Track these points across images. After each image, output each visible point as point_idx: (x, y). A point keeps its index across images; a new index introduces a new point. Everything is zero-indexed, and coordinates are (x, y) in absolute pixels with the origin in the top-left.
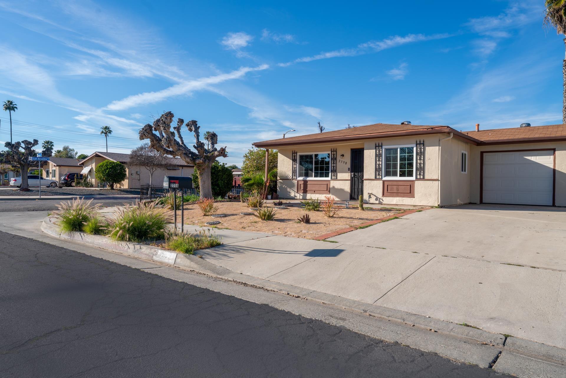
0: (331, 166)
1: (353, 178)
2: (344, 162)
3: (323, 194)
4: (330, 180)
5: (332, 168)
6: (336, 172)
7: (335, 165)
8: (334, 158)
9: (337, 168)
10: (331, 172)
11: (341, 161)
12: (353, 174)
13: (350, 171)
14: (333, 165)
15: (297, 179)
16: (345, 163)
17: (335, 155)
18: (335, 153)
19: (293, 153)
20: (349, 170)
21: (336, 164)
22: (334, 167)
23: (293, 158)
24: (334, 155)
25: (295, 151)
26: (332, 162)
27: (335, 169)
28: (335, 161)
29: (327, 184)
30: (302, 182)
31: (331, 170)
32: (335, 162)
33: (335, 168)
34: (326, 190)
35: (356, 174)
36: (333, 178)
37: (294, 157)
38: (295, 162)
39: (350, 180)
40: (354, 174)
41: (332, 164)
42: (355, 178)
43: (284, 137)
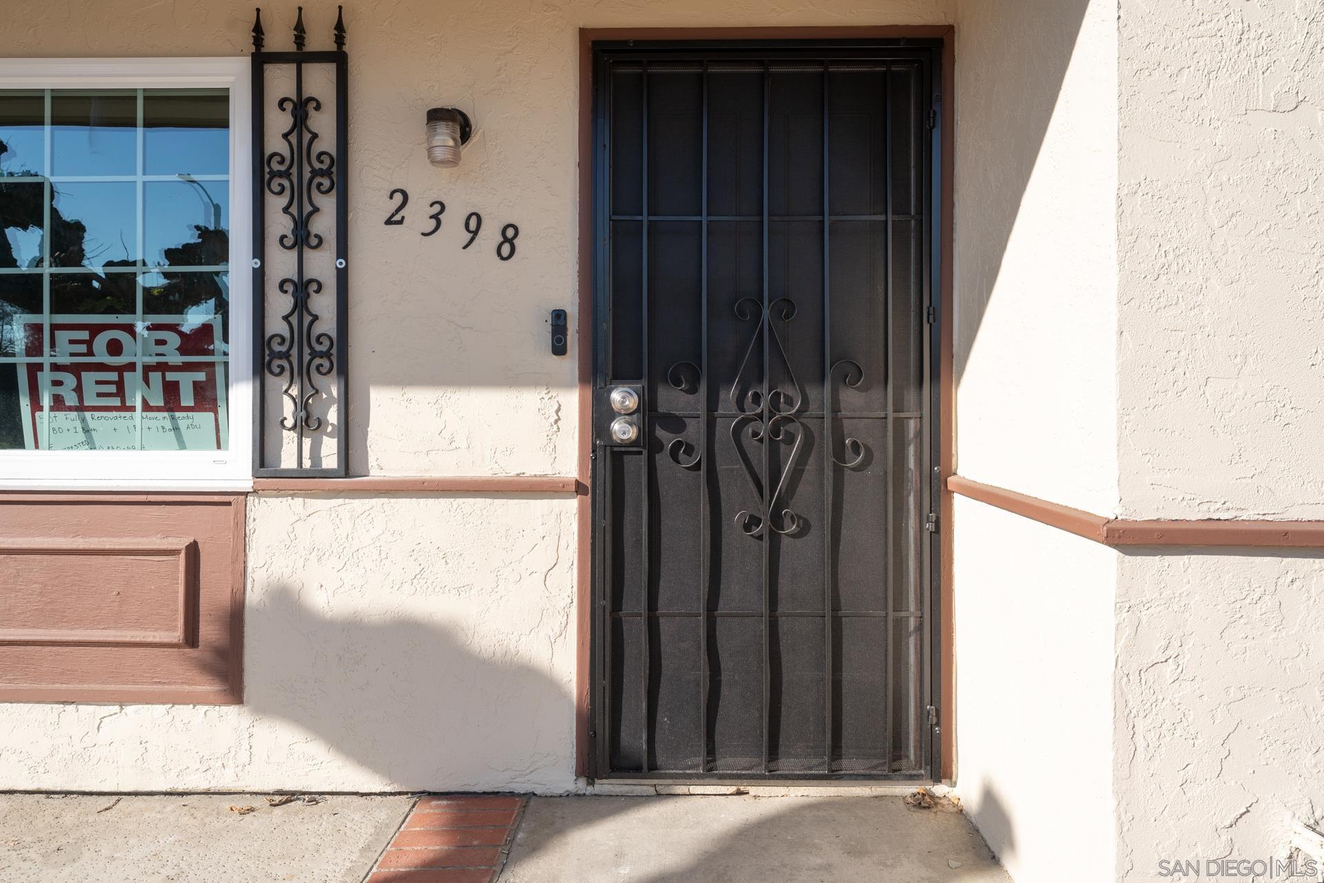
0: (259, 277)
1: (636, 467)
2: (473, 226)
3: (122, 700)
4: (247, 484)
5: (280, 304)
6: (343, 371)
7: (322, 264)
8: (301, 152)
9: (356, 314)
10: (262, 366)
11: (418, 215)
12: (632, 403)
13: (570, 364)
14: (282, 264)
16: (490, 235)
17: (323, 123)
18: (320, 80)
20: (559, 348)
21: (343, 250)
22: (302, 289)
24: (301, 108)
26: (279, 224)
27: (326, 327)
28: (328, 204)
29: (181, 543)
32: (325, 224)
33: (324, 305)
34: (177, 635)
35: (673, 399)
36: (288, 461)
39: (579, 488)
40: (648, 413)
41: (273, 248)
42: (663, 459)
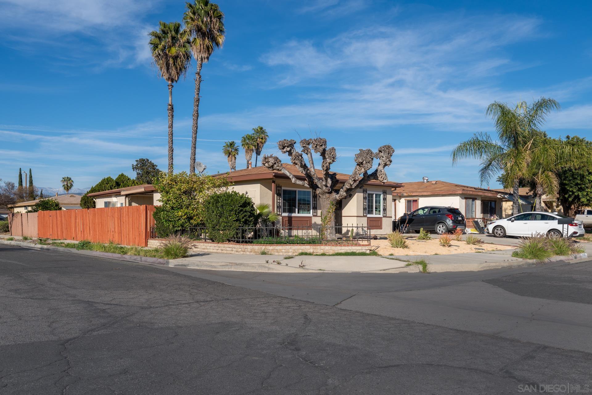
0: (312, 203)
4: (312, 216)
6: (316, 209)
9: (317, 205)
10: (313, 209)
14: (314, 202)
15: (281, 215)
19: (277, 187)
21: (316, 202)
22: (314, 204)
23: (278, 193)
25: (280, 185)
26: (313, 200)
27: (316, 206)
30: (287, 219)
31: (313, 207)
36: (314, 215)
37: (278, 191)
38: (279, 196)
43: (256, 166)
